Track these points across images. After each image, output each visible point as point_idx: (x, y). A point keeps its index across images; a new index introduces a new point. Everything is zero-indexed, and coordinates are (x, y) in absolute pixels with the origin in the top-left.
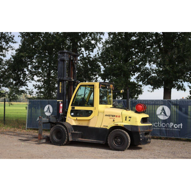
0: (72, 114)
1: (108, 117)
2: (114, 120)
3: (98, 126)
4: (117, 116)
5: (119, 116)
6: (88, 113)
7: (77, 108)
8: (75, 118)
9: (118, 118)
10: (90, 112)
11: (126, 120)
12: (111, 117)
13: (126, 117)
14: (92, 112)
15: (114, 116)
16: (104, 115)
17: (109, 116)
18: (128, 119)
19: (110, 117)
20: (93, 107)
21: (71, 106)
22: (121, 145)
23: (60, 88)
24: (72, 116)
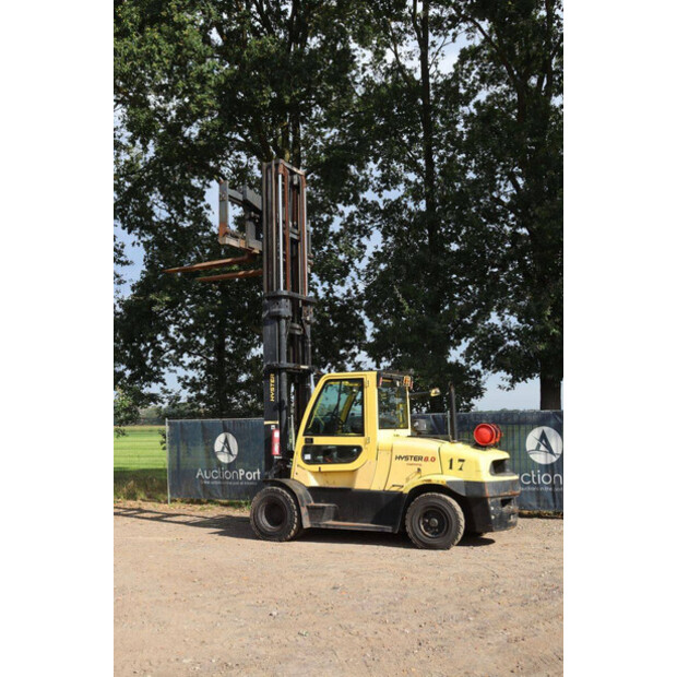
0: (308, 457)
1: (404, 462)
2: (419, 470)
3: (377, 485)
4: (426, 459)
5: (433, 459)
6: (349, 454)
7: (319, 441)
8: (315, 468)
9: (429, 463)
10: (355, 450)
11: (451, 468)
12: (413, 462)
13: (451, 461)
14: (359, 449)
15: (420, 458)
16: (394, 457)
17: (406, 458)
18: (456, 465)
19: (409, 461)
20: (363, 435)
21: (304, 435)
22: (441, 534)
23: (272, 389)
24: (308, 462)
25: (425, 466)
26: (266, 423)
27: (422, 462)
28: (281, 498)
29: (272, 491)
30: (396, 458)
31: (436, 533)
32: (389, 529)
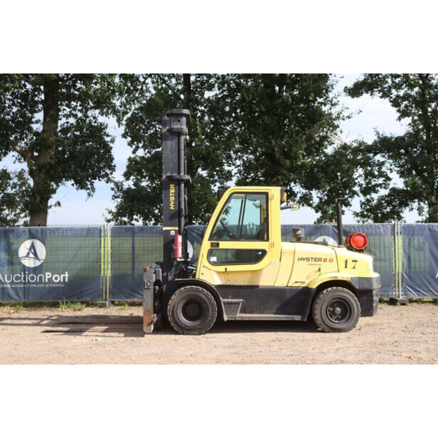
0: (214, 259)
1: (305, 262)
2: (319, 270)
3: (281, 283)
4: (325, 260)
5: (331, 260)
6: (256, 256)
7: (225, 245)
8: (222, 268)
9: (328, 263)
10: (260, 253)
11: (346, 267)
12: (313, 262)
13: (346, 261)
14: (264, 252)
15: (320, 259)
16: (296, 259)
17: (308, 259)
18: (350, 264)
19: (310, 262)
20: (268, 240)
21: (209, 240)
22: (344, 320)
23: (172, 199)
24: (214, 264)
25: (324, 266)
26: (164, 229)
27: (322, 263)
28: (203, 296)
29: (192, 290)
30: (298, 260)
31: (339, 320)
32: (297, 318)
